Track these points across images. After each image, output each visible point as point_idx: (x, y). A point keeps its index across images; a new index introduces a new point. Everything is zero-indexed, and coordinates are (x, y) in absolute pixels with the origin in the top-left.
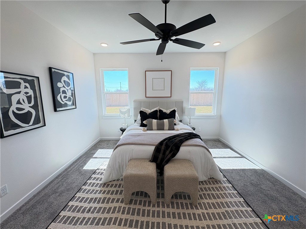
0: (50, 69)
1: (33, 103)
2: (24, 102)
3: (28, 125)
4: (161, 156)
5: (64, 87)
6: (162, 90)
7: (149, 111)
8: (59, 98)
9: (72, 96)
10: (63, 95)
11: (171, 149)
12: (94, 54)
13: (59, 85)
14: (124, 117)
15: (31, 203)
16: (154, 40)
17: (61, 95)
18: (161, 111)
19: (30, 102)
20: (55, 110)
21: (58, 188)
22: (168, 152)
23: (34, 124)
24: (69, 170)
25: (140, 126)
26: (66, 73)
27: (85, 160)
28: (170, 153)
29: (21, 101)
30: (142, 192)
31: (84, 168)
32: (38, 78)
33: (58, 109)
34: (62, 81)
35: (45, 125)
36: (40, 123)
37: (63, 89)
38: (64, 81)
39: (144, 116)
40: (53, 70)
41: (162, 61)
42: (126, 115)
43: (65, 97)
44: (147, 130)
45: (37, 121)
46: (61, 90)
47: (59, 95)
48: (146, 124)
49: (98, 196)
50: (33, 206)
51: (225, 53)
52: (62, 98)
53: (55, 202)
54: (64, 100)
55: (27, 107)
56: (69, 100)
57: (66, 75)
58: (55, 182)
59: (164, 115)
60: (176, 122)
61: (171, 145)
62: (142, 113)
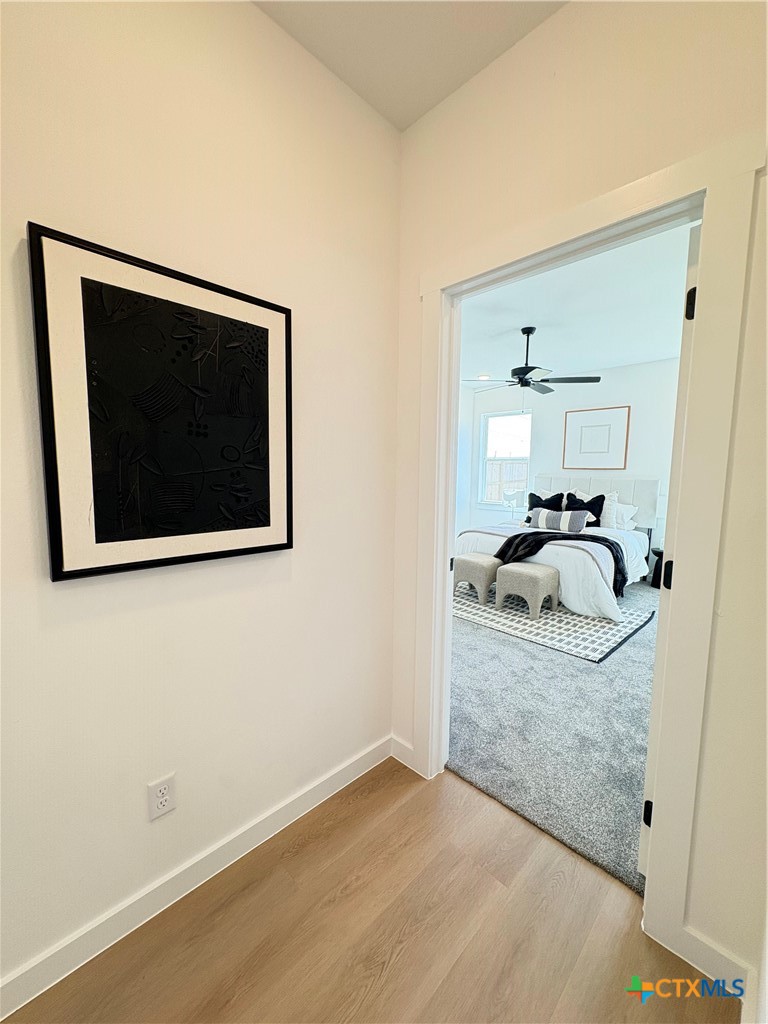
4: (511, 551)
6: (603, 452)
7: (546, 495)
11: (530, 544)
18: (571, 496)
22: (522, 547)
25: (524, 522)
28: (523, 550)
39: (535, 502)
42: (514, 502)
44: (529, 527)
48: (531, 516)
59: (574, 504)
60: (593, 518)
61: (531, 539)
62: (532, 496)
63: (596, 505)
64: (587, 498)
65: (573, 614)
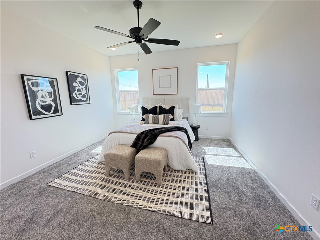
0: (67, 72)
1: (53, 98)
2: (46, 97)
3: (49, 113)
4: (140, 143)
5: (79, 86)
6: (168, 87)
7: (150, 107)
8: (74, 95)
9: (87, 93)
10: (78, 93)
11: (150, 138)
12: (109, 57)
13: (75, 84)
14: (132, 113)
15: (50, 167)
16: (132, 42)
17: (76, 93)
18: (160, 107)
19: (50, 97)
20: (71, 104)
21: (69, 161)
22: (146, 140)
23: (54, 113)
24: (82, 151)
25: (141, 120)
26: (81, 75)
27: (96, 146)
28: (147, 141)
29: (44, 96)
30: (120, 171)
31: (92, 151)
32: (56, 79)
33: (73, 104)
34: (77, 81)
35: (62, 115)
36: (58, 112)
37: (79, 88)
38: (79, 82)
39: (145, 111)
40: (69, 73)
41: (139, 60)
42: (134, 111)
43: (80, 94)
44: (144, 124)
45: (56, 111)
46: (76, 88)
47: (75, 92)
48: (144, 118)
49: (91, 169)
50: (51, 169)
51: (237, 44)
52: (77, 95)
53: (64, 169)
54: (79, 96)
55: (49, 101)
56: (84, 96)
57: (81, 76)
58: (70, 157)
59: (163, 111)
60: (172, 117)
61: (150, 134)
62: (143, 108)
63: (171, 110)
64: (167, 107)
65: (175, 171)
